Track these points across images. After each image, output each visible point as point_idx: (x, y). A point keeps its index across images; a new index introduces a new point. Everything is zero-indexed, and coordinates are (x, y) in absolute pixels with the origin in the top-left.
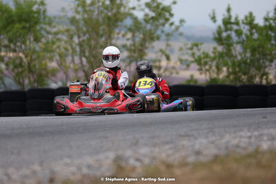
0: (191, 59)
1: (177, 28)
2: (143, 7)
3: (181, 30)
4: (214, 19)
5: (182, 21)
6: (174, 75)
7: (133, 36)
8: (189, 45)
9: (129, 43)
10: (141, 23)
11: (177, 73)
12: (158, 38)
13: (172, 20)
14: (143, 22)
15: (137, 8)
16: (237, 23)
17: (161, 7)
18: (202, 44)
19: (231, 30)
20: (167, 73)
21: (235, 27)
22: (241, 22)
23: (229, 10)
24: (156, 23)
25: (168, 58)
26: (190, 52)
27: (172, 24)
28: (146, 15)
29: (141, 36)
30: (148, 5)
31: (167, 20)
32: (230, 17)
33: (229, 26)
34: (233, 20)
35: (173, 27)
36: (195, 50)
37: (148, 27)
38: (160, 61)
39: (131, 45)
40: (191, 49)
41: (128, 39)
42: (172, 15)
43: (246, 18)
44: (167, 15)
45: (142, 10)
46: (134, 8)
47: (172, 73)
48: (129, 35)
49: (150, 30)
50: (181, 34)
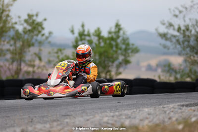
0: (57, 60)
1: (47, 38)
2: (23, 22)
3: (50, 39)
4: (72, 32)
5: (50, 33)
6: (45, 71)
7: (15, 43)
8: (56, 50)
9: (12, 48)
10: (20, 34)
11: (47, 70)
12: (33, 45)
13: (43, 32)
14: (22, 33)
15: (18, 23)
16: (89, 35)
17: (35, 23)
18: (64, 49)
19: (84, 39)
20: (40, 70)
21: (88, 38)
22: (91, 34)
23: (83, 26)
24: (32, 34)
25: (40, 59)
26: (56, 55)
27: (43, 35)
28: (25, 28)
29: (21, 43)
30: (26, 21)
31: (40, 32)
32: (84, 31)
33: (83, 37)
34: (86, 33)
35: (44, 37)
36: (60, 53)
37: (26, 36)
38: (34, 61)
39: (13, 50)
40: (57, 53)
41: (11, 45)
42: (43, 29)
43: (96, 31)
44: (40, 28)
45: (22, 24)
46: (16, 23)
47: (42, 70)
48: (12, 42)
49: (27, 39)
50: (49, 42)
